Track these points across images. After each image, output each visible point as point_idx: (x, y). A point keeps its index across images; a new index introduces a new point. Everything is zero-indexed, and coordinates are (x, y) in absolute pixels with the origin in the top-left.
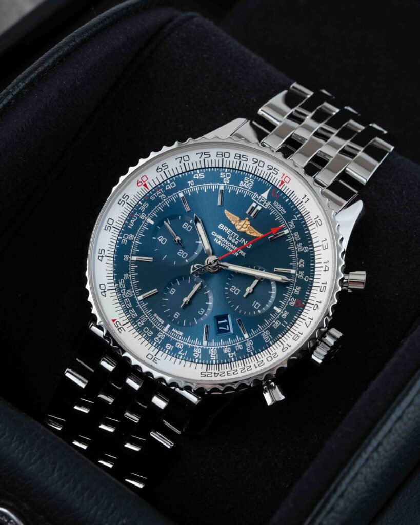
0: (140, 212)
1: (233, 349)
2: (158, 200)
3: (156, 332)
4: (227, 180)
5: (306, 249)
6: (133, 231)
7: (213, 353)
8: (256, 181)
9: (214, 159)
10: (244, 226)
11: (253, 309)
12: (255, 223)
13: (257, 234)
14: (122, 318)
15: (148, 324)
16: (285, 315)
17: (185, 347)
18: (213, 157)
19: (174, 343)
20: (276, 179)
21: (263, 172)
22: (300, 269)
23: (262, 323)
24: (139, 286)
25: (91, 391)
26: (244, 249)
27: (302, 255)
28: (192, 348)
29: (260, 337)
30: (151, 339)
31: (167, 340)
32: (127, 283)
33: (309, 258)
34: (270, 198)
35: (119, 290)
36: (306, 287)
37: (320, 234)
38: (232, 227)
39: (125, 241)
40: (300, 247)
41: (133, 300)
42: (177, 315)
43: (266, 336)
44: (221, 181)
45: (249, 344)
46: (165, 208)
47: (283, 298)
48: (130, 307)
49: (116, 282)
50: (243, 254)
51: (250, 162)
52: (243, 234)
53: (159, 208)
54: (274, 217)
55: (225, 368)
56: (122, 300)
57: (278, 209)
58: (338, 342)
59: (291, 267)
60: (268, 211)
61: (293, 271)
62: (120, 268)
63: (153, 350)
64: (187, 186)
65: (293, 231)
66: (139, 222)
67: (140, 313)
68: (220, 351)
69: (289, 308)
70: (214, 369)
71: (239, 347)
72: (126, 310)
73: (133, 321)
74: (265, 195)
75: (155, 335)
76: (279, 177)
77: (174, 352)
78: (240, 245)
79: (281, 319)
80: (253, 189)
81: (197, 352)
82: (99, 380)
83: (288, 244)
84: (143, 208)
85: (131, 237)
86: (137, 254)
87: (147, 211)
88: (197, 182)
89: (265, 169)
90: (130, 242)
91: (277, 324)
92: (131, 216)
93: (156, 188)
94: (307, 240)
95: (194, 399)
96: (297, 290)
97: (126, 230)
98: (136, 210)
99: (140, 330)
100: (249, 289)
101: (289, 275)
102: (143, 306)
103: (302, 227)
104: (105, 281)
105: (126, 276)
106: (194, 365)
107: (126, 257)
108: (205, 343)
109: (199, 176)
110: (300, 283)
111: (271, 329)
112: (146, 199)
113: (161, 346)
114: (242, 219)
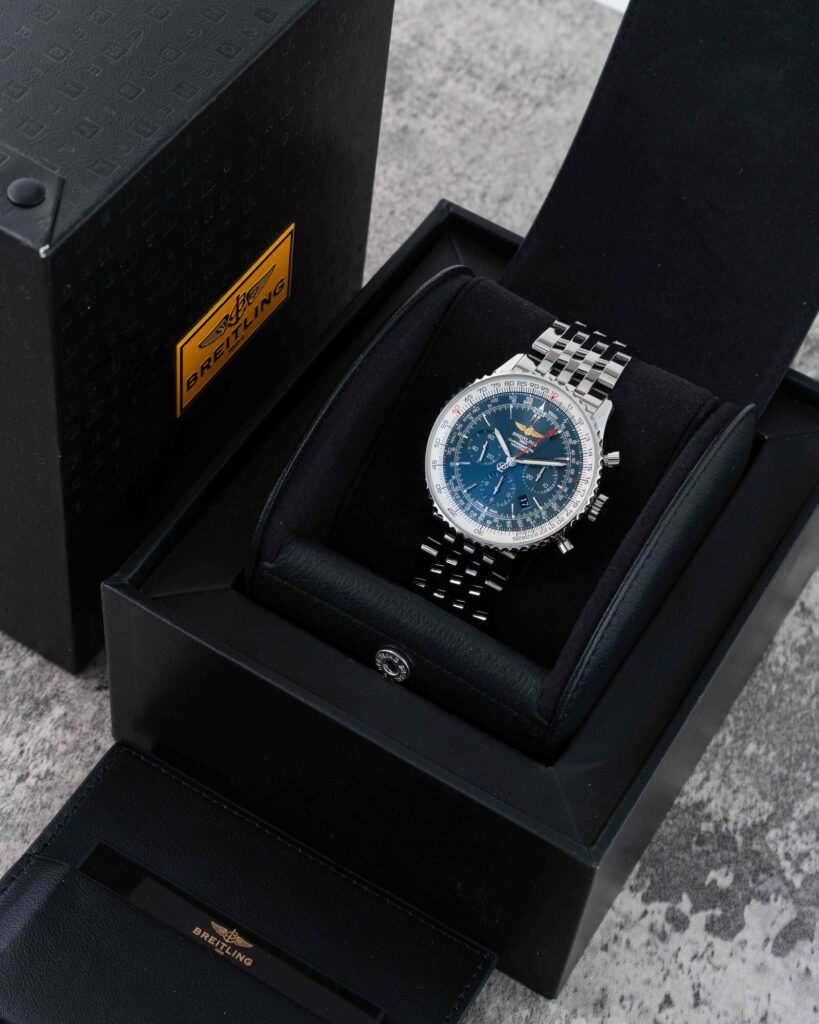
0: (457, 431)
1: (533, 518)
2: (469, 421)
3: (479, 513)
4: (514, 401)
5: (575, 442)
6: (454, 445)
7: (520, 523)
8: (534, 399)
9: (503, 388)
10: (530, 431)
11: (544, 489)
12: (537, 429)
13: (539, 436)
14: (454, 507)
15: (473, 508)
16: (566, 490)
17: (500, 521)
18: (503, 386)
19: (492, 519)
20: (548, 396)
21: (539, 391)
22: (573, 457)
23: (551, 498)
24: (463, 483)
25: (441, 558)
26: (533, 448)
27: (572, 447)
28: (505, 522)
29: (550, 507)
30: (476, 519)
31: (487, 518)
32: (455, 482)
33: (578, 448)
34: (546, 410)
35: (450, 487)
36: (578, 469)
37: (583, 430)
38: (522, 433)
39: (449, 453)
40: (571, 441)
41: (460, 493)
42: (492, 499)
43: (555, 506)
44: (510, 402)
45: (544, 513)
46: (474, 426)
47: (563, 479)
48: (459, 497)
49: (447, 482)
50: (532, 451)
51: (529, 386)
52: (530, 437)
53: (470, 426)
54: (550, 422)
55: (529, 532)
56: (453, 494)
57: (552, 416)
58: (606, 504)
59: (566, 456)
60: (545, 419)
61: (568, 459)
62: (448, 472)
63: (478, 526)
64: (487, 408)
65: (565, 430)
66: (458, 438)
67: (466, 502)
68: (524, 521)
69: (568, 485)
70: (521, 534)
71: (537, 516)
72: (457, 501)
73: (462, 507)
74: (542, 408)
75: (479, 515)
76: (550, 394)
77: (493, 526)
78: (529, 445)
79: (563, 493)
80: (533, 405)
81: (509, 523)
82: (445, 550)
83: (562, 440)
84: (459, 428)
85: (453, 449)
86: (459, 461)
87: (462, 430)
88: (494, 405)
89: (540, 389)
90: (453, 453)
91: (561, 497)
92: (451, 435)
93: (466, 413)
94: (574, 435)
95: (512, 557)
96: (572, 472)
97: (449, 445)
98: (455, 430)
99: (468, 513)
100: (539, 477)
101: (565, 461)
102: (467, 497)
103: (570, 427)
104: (439, 482)
105: (454, 477)
106: (507, 533)
107: (452, 464)
108: (513, 517)
109: (495, 400)
110: (574, 466)
111: (558, 501)
112: (460, 421)
113: (484, 523)
114: (528, 427)
